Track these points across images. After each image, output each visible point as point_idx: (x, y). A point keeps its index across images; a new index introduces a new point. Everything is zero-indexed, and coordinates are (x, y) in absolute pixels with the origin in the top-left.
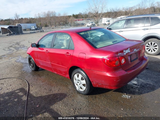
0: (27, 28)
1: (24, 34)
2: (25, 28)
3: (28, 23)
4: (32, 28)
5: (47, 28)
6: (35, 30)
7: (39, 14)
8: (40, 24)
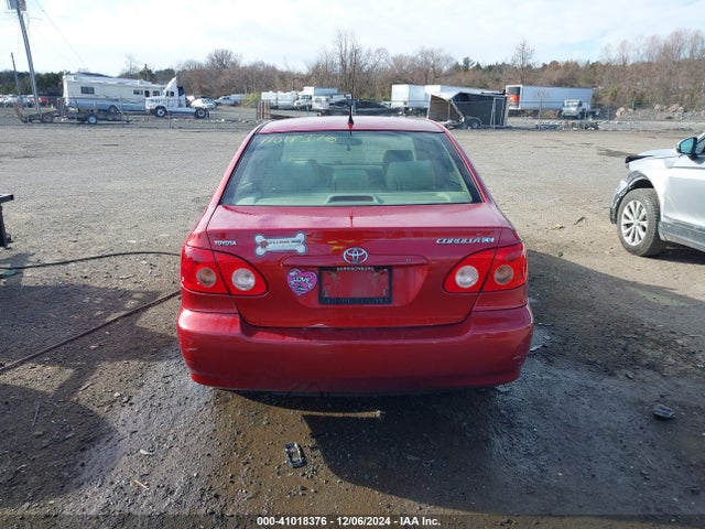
0: (544, 106)
1: (509, 128)
2: (537, 106)
3: (560, 84)
4: (565, 109)
5: (640, 113)
6: (575, 118)
7: (623, 45)
8: (614, 95)
